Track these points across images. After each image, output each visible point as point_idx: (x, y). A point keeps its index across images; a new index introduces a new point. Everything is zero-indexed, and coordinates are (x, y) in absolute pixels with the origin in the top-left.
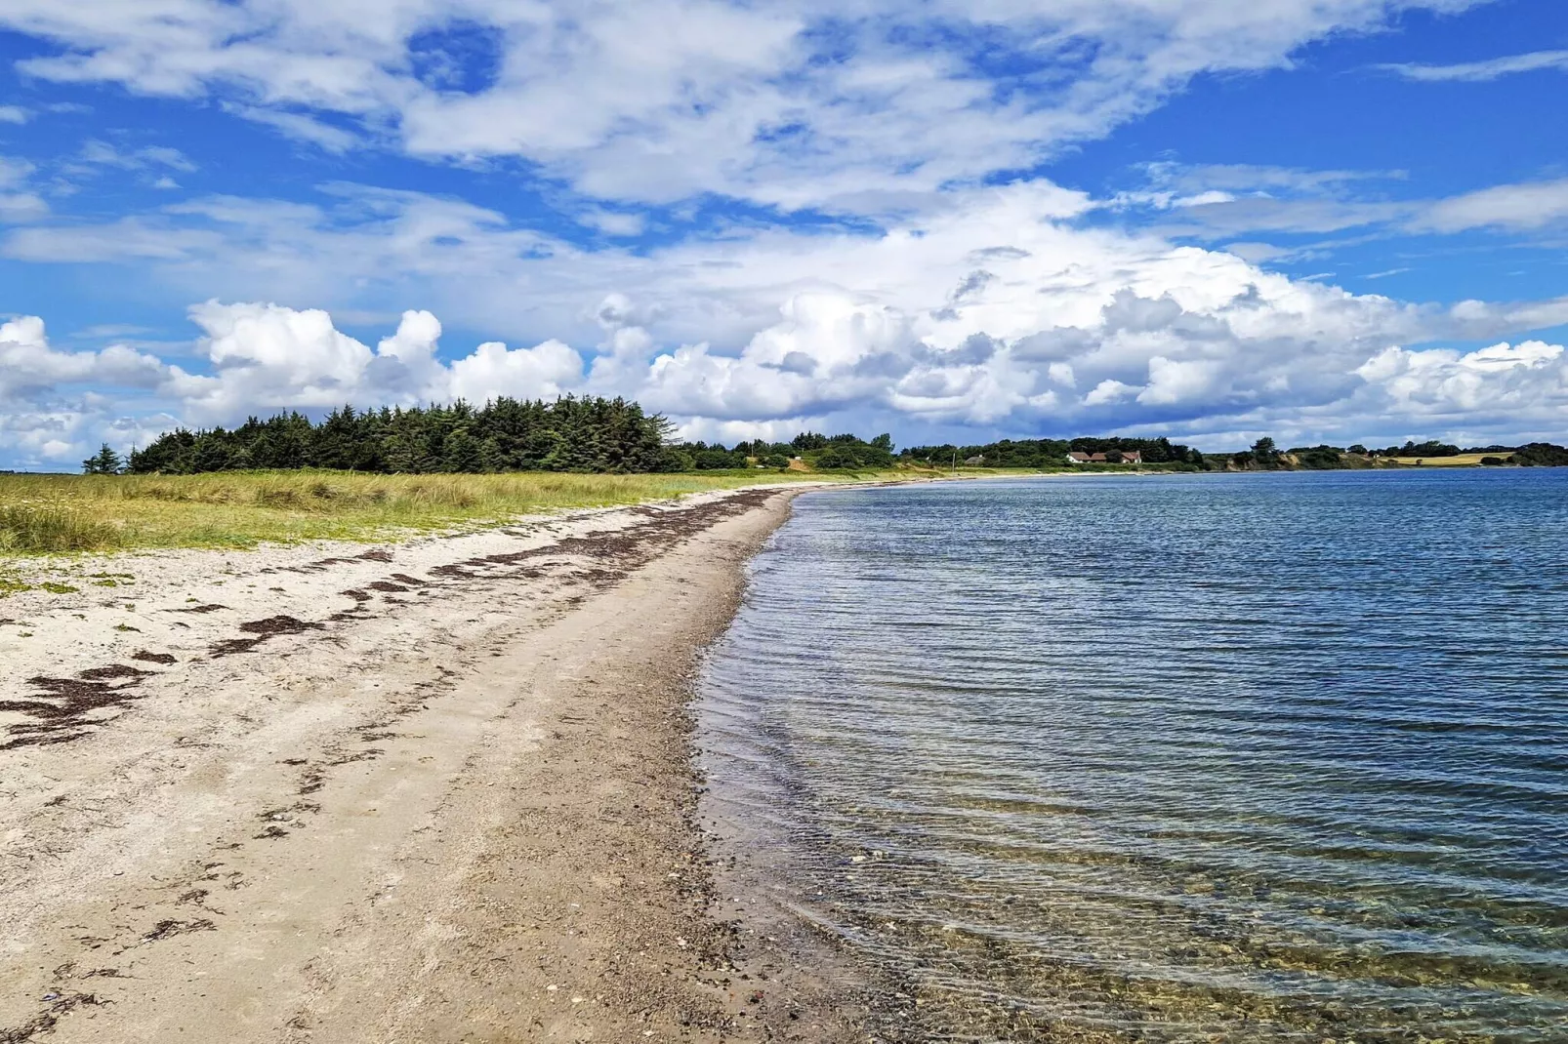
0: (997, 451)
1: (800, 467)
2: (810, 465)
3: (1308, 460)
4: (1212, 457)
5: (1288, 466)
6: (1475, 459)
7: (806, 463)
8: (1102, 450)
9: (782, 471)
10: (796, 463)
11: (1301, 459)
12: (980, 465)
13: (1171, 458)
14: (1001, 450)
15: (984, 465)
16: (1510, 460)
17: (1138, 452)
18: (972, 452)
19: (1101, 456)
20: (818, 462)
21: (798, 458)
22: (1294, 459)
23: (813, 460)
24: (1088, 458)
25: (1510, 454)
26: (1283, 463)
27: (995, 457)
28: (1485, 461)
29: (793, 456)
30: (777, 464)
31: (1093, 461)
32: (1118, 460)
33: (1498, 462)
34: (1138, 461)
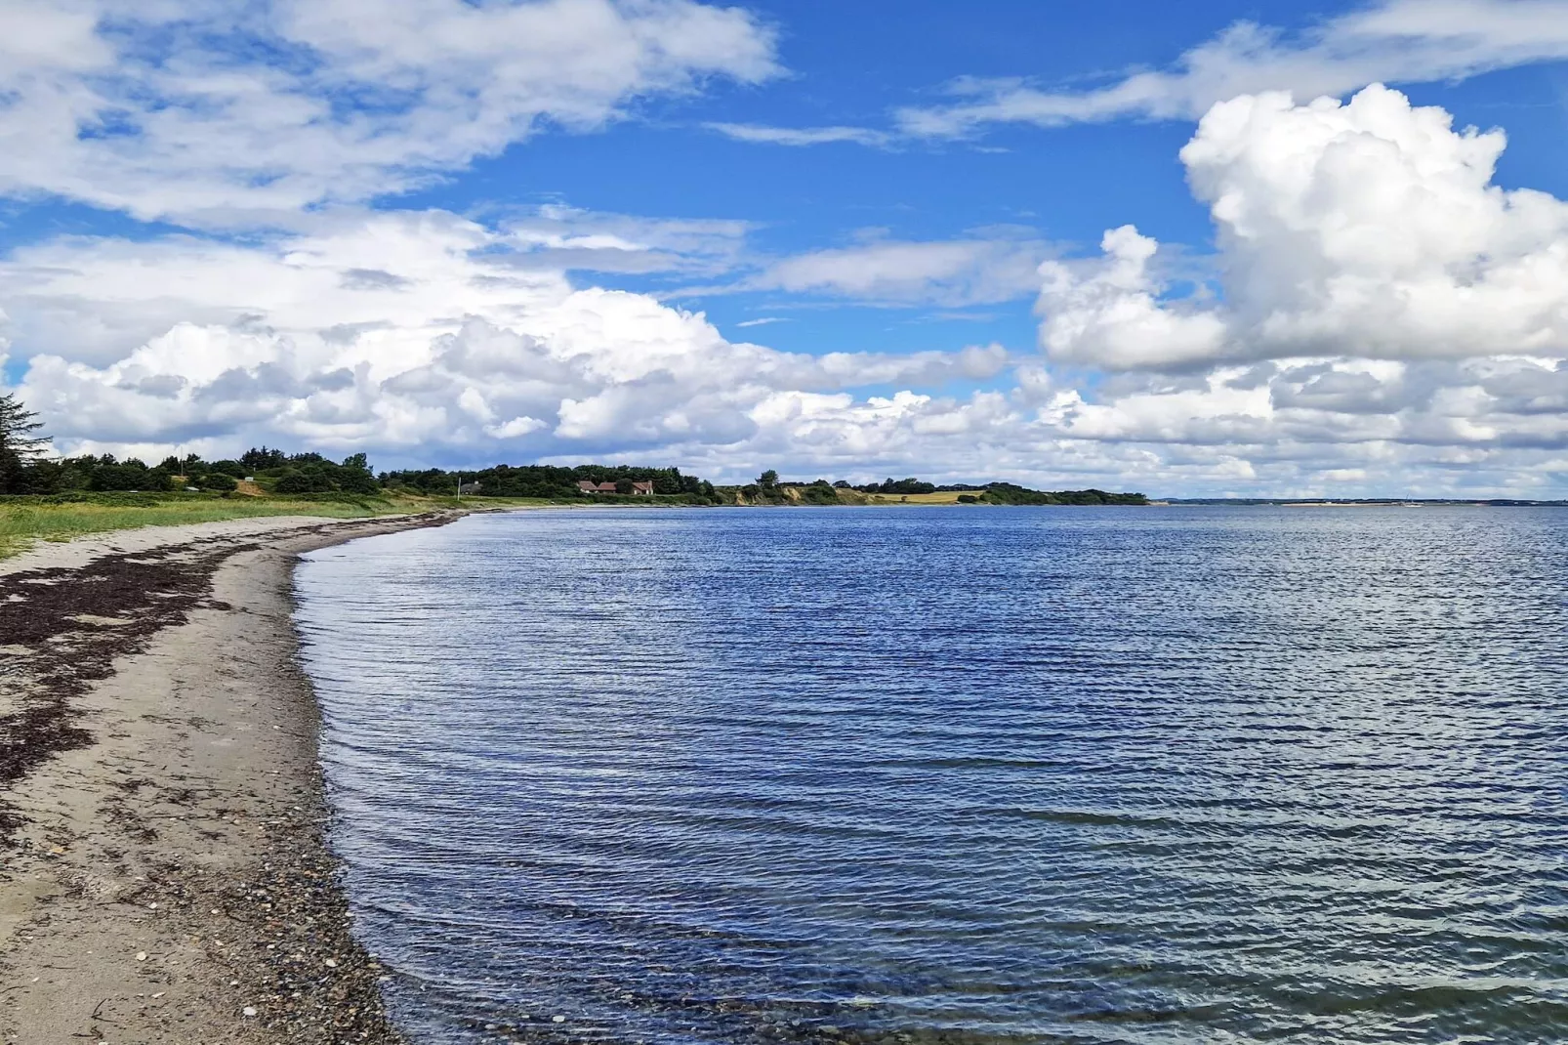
0: (496, 477)
1: (251, 491)
2: (264, 489)
3: (810, 495)
4: (722, 489)
5: (790, 501)
6: (954, 496)
7: (261, 487)
8: (610, 480)
9: (224, 496)
10: (246, 485)
11: (802, 494)
12: (476, 493)
13: (683, 490)
14: (501, 476)
15: (481, 493)
16: (982, 498)
17: (650, 483)
18: (467, 478)
19: (611, 486)
20: (278, 484)
21: (249, 479)
22: (795, 494)
23: (269, 482)
24: (595, 488)
25: (981, 492)
26: (786, 497)
27: (495, 484)
28: (962, 499)
29: (242, 477)
30: (218, 486)
31: (601, 491)
32: (629, 489)
33: (972, 500)
34: (650, 492)
